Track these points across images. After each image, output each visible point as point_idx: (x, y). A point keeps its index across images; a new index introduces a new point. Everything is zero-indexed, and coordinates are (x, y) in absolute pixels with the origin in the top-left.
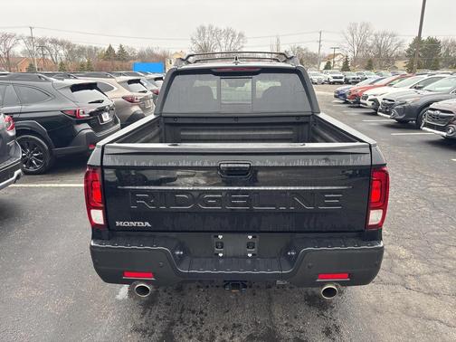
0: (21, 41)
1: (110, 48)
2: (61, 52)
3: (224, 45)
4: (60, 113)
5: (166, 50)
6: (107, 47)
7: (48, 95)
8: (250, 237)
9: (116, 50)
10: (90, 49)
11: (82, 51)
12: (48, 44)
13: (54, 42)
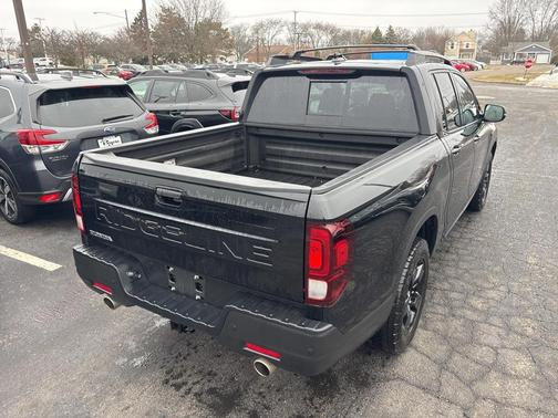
0: (285, 28)
1: (377, 31)
2: (324, 38)
3: (540, 18)
4: (217, 112)
5: (451, 29)
6: (373, 30)
7: (211, 93)
8: (196, 277)
9: (384, 33)
10: (356, 34)
11: (347, 35)
12: (312, 30)
13: (318, 27)
